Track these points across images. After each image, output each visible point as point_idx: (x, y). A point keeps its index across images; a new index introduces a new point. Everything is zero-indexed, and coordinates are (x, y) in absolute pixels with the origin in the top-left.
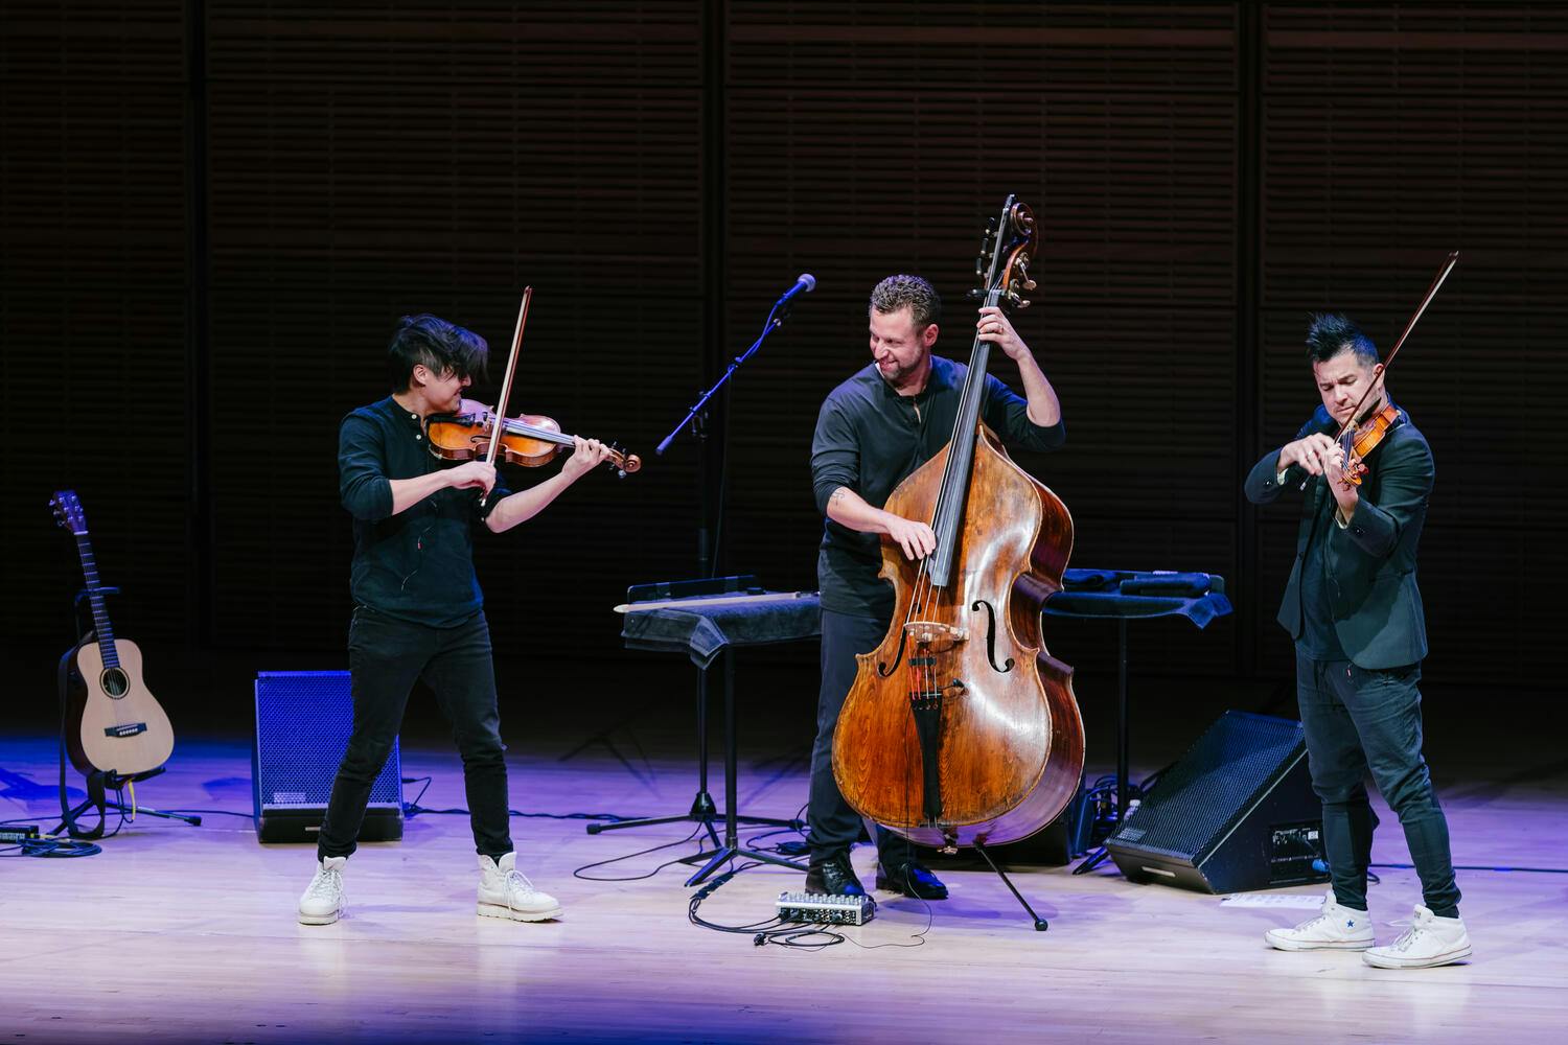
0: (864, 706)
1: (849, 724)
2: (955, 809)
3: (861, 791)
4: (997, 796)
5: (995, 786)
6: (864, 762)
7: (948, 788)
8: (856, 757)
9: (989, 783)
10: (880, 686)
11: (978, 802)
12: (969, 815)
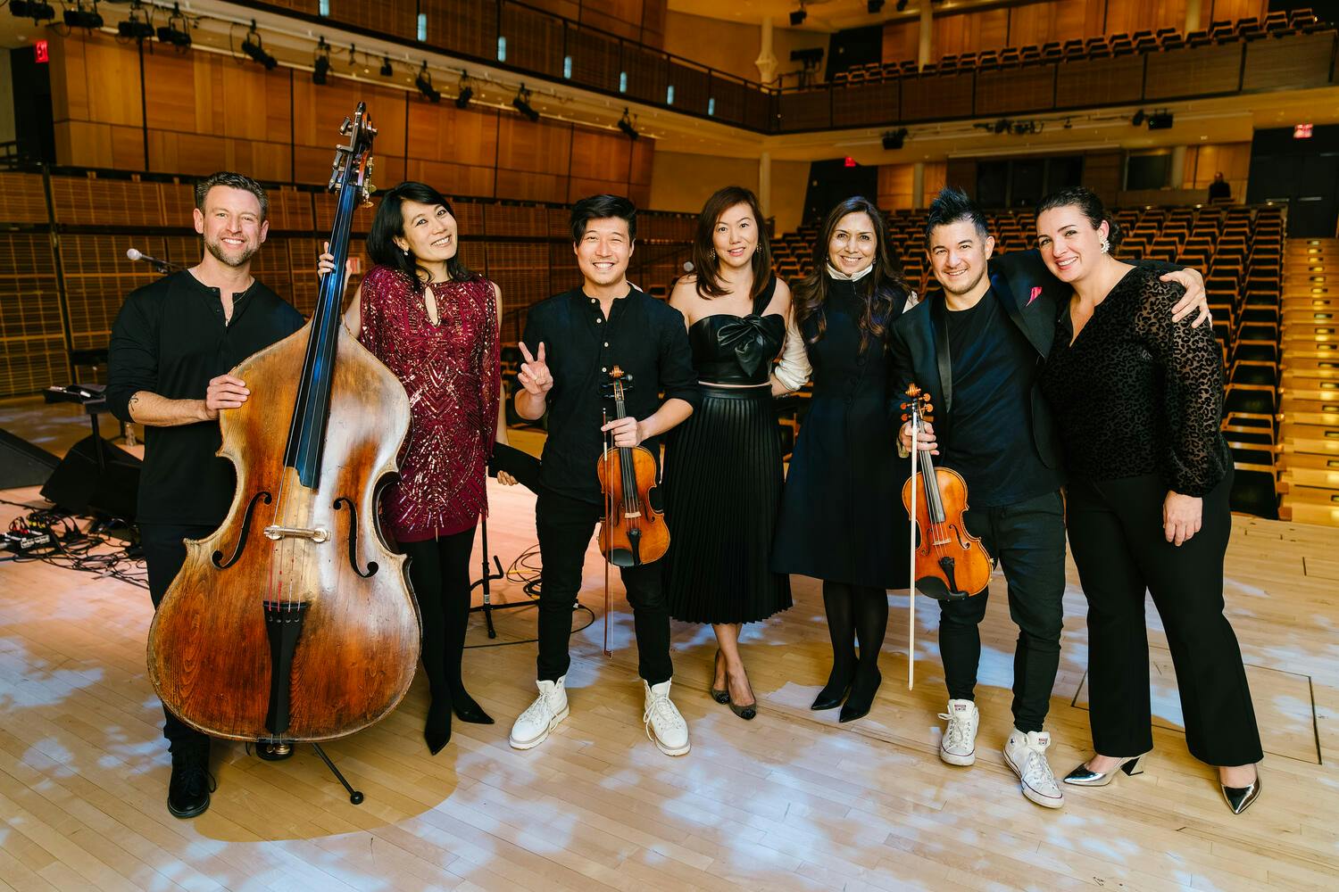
0: (193, 599)
1: (172, 616)
2: (305, 723)
3: (184, 695)
4: (356, 711)
5: (354, 700)
6: (189, 663)
7: (299, 701)
8: (180, 656)
9: (347, 697)
10: (215, 579)
11: (334, 716)
12: (321, 730)
